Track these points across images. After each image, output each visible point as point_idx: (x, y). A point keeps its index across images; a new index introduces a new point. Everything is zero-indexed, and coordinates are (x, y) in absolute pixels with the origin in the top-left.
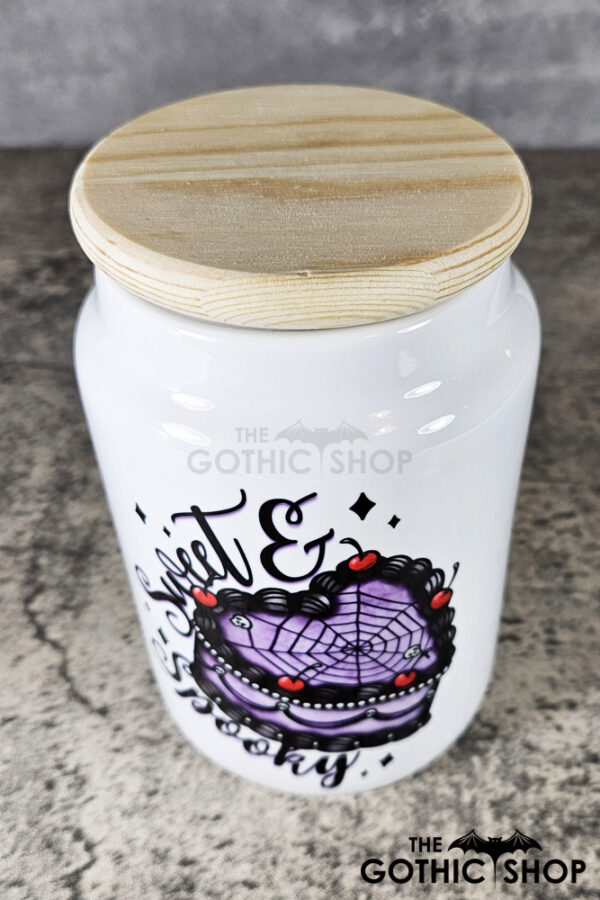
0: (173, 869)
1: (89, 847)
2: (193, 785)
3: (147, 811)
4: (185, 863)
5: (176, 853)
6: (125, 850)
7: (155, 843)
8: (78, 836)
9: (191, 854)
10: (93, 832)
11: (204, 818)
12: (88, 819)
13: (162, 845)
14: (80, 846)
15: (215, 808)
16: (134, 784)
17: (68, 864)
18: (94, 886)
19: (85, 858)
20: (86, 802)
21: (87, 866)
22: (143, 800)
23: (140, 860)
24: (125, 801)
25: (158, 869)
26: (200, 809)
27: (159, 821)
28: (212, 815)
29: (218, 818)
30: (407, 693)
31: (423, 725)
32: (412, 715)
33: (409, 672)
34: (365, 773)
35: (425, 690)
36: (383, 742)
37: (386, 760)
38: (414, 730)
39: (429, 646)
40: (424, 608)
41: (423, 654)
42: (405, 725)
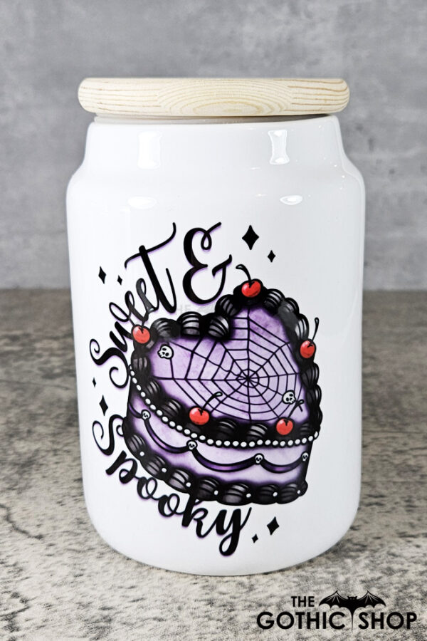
30: (287, 445)
31: (302, 494)
32: (293, 474)
33: (287, 419)
34: (255, 539)
35: (301, 449)
36: (268, 500)
37: (273, 526)
38: (294, 497)
39: (301, 397)
40: (296, 352)
41: (298, 403)
42: (286, 485)
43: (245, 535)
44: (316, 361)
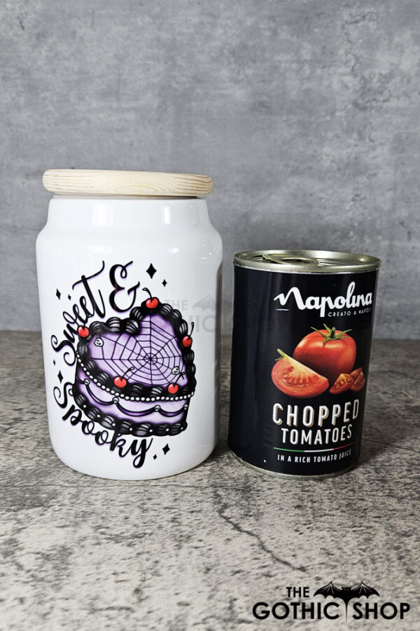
30: (174, 400)
31: (184, 430)
32: (178, 418)
33: (175, 384)
34: (155, 457)
35: (183, 402)
36: (164, 434)
37: (166, 449)
38: (179, 431)
39: (183, 371)
40: (180, 343)
41: (181, 374)
42: (174, 424)
43: (149, 455)
44: (192, 349)
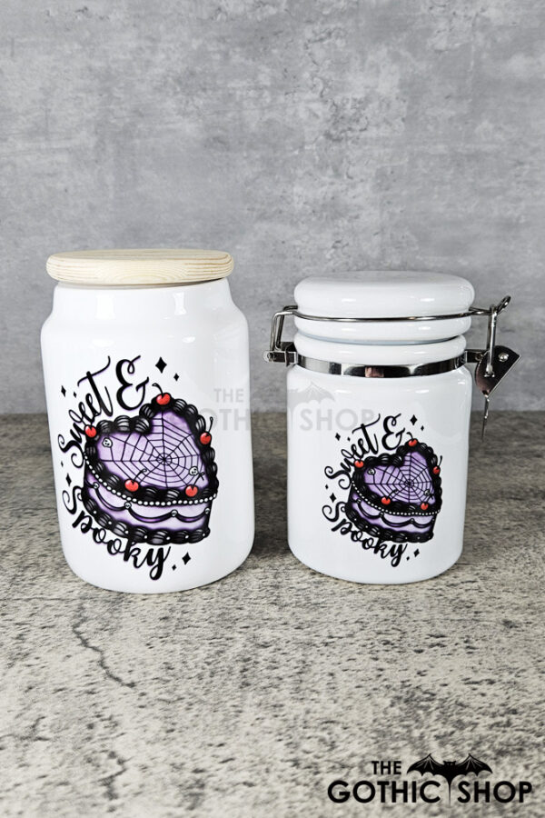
0: (187, 775)
1: (121, 762)
2: (202, 727)
3: (165, 742)
4: (196, 771)
5: (190, 765)
6: (149, 763)
7: (172, 759)
8: (112, 755)
9: (201, 766)
10: (122, 753)
11: (211, 745)
12: (119, 746)
13: (178, 761)
14: (114, 761)
15: (220, 739)
16: (156, 726)
17: (104, 772)
18: (125, 785)
19: (119, 768)
20: (118, 736)
21: (119, 773)
22: (163, 734)
23: (162, 770)
24: (150, 735)
25: (176, 775)
26: (208, 740)
27: (175, 747)
28: (218, 744)
29: (221, 745)
30: (194, 503)
31: (207, 536)
32: (198, 523)
33: (193, 486)
34: (175, 568)
35: (204, 506)
36: (183, 542)
37: (186, 559)
38: (201, 538)
39: (203, 471)
40: (197, 440)
41: (200, 475)
42: (194, 530)
43: (167, 565)
